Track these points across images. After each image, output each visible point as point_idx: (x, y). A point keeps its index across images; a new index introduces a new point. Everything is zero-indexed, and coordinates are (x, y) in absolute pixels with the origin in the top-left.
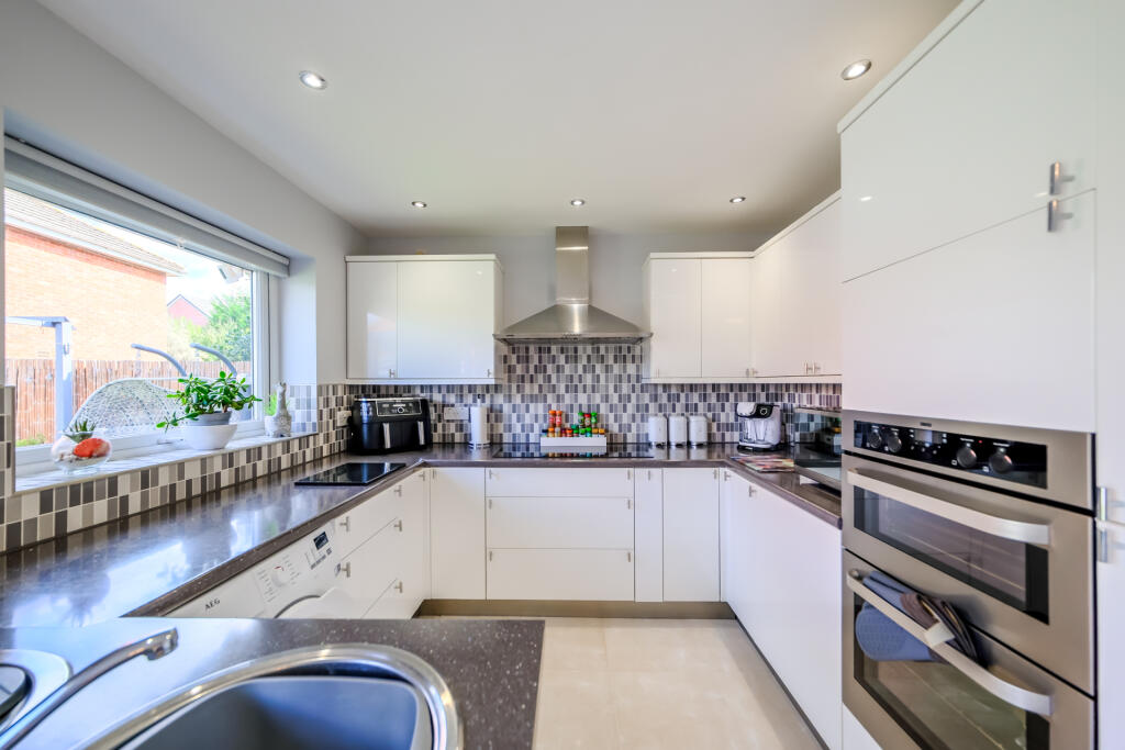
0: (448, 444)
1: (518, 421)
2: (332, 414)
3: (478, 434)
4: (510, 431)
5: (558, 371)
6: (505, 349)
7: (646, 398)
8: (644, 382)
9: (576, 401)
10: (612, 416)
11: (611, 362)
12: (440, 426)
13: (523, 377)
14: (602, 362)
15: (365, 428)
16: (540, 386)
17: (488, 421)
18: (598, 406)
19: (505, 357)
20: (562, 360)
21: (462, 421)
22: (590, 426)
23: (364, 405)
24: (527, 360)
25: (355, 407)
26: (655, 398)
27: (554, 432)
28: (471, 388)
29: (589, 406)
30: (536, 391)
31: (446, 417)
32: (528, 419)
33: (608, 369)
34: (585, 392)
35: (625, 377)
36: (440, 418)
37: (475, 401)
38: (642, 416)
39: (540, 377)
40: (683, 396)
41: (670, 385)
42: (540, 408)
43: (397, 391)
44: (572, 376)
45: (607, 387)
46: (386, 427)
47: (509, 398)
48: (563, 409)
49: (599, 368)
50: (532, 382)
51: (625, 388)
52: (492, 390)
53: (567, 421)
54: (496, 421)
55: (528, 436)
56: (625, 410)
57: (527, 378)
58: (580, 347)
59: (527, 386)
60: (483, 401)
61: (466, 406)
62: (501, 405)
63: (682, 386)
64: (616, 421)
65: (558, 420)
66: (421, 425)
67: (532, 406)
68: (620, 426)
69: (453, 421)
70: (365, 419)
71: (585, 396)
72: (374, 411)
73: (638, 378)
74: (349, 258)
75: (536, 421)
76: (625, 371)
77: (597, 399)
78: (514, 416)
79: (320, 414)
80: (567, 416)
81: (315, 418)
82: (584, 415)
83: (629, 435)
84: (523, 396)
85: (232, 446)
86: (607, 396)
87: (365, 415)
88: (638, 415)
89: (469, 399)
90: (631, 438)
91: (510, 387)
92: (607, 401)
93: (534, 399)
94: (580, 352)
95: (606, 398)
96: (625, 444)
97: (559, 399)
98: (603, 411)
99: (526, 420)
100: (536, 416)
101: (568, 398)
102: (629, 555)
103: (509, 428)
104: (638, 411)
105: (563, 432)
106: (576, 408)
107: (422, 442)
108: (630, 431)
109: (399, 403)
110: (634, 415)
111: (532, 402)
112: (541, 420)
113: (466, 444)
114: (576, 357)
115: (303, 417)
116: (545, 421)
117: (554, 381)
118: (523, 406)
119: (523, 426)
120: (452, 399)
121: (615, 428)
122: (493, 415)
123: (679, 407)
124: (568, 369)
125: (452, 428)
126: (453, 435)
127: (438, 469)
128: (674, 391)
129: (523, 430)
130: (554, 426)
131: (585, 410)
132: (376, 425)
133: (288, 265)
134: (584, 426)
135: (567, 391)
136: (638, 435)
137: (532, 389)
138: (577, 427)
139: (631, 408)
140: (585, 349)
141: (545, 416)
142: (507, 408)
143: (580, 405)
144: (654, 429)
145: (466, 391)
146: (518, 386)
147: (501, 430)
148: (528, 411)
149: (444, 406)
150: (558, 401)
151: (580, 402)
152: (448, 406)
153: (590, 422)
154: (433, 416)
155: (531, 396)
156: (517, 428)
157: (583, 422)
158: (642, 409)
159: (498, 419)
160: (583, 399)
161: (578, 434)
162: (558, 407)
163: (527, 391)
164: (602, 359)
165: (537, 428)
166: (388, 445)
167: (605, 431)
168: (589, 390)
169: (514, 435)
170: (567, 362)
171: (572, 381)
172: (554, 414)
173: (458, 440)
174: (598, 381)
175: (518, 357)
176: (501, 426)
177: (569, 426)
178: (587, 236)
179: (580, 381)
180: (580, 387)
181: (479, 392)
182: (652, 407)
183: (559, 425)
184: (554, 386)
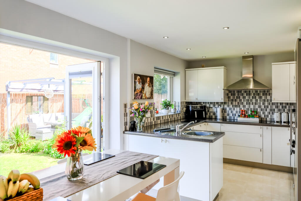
0: (210, 118)
1: (231, 113)
2: (183, 108)
3: (219, 115)
4: (229, 115)
5: (244, 98)
6: (227, 92)
7: (274, 107)
8: (273, 102)
9: (250, 107)
10: (262, 112)
11: (261, 95)
12: (208, 113)
13: (233, 100)
15: (191, 112)
16: (238, 103)
17: (222, 112)
18: (257, 109)
19: (227, 94)
20: (245, 95)
21: (214, 112)
22: (254, 115)
23: (190, 107)
24: (234, 95)
26: (277, 107)
27: (242, 116)
28: (217, 103)
29: (254, 109)
30: (237, 104)
31: (210, 111)
32: (234, 112)
33: (260, 98)
34: (252, 104)
35: (266, 100)
36: (208, 111)
37: (218, 107)
38: (272, 112)
39: (238, 100)
40: (287, 107)
41: (283, 103)
42: (238, 109)
43: (197, 103)
44: (248, 100)
45: (260, 103)
46: (196, 112)
47: (228, 106)
48: (245, 109)
49: (257, 97)
50: (235, 101)
51: (266, 104)
52: (223, 104)
53: (247, 113)
54: (225, 113)
55: (234, 117)
56: (266, 111)
57: (234, 100)
58: (251, 91)
59: (234, 102)
60: (221, 107)
61: (216, 108)
62: (226, 108)
64: (263, 114)
66: (204, 112)
67: (235, 108)
68: (265, 115)
69: (212, 112)
70: (191, 110)
72: (193, 108)
73: (271, 100)
74: (186, 70)
75: (237, 113)
76: (266, 98)
77: (257, 106)
78: (230, 111)
79: (181, 108)
80: (247, 112)
81: (180, 110)
82: (252, 111)
84: (233, 105)
86: (260, 106)
87: (190, 109)
88: (271, 112)
89: (217, 106)
90: (268, 119)
91: (229, 103)
92: (260, 108)
93: (236, 106)
95: (260, 107)
96: (266, 121)
97: (244, 106)
98: (259, 110)
99: (233, 111)
100: (237, 111)
101: (247, 106)
102: (261, 150)
103: (228, 115)
104: (271, 111)
105: (245, 116)
107: (204, 117)
108: (268, 117)
109: (198, 106)
110: (269, 112)
112: (238, 112)
113: (216, 118)
114: (250, 94)
115: (179, 109)
116: (240, 113)
117: (242, 101)
118: (233, 108)
119: (233, 114)
120: (212, 106)
121: (263, 116)
122: (224, 111)
123: (286, 110)
124: (247, 98)
125: (212, 114)
126: (212, 116)
127: (208, 123)
128: (284, 105)
130: (242, 114)
131: (253, 110)
132: (193, 112)
133: (174, 74)
134: (252, 115)
135: (247, 104)
136: (271, 119)
137: (235, 103)
138: (250, 115)
139: (268, 110)
141: (240, 111)
142: (228, 109)
143: (251, 109)
144: (276, 117)
145: (216, 104)
146: (231, 103)
147: (226, 115)
148: (234, 110)
149: (209, 108)
150: (244, 107)
152: (211, 108)
153: (254, 114)
154: (207, 110)
155: (235, 105)
156: (231, 115)
157: (251, 114)
158: (272, 111)
159: (225, 112)
160: (252, 107)
161: (250, 117)
162: (244, 109)
163: (234, 104)
164: (258, 94)
165: (237, 115)
166: (196, 117)
167: (259, 117)
168: (254, 104)
169: (230, 117)
170: (247, 95)
171: (248, 101)
172: (242, 111)
173: (213, 117)
174: (257, 101)
175: (231, 94)
176: (226, 114)
177: (247, 115)
178: (253, 57)
179: (251, 101)
180: (251, 103)
181: (220, 104)
182: (276, 110)
183: (244, 114)
184: (242, 102)
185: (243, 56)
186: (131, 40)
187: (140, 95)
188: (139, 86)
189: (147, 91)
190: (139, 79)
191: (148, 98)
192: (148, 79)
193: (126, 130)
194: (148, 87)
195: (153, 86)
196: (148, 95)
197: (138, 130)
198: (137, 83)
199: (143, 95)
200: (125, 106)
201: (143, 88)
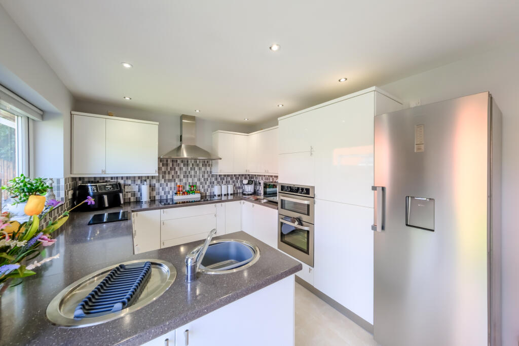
0: (127, 203)
1: (163, 190)
2: (68, 192)
3: (145, 198)
4: (159, 195)
5: (180, 170)
7: (213, 179)
8: (213, 173)
9: (188, 181)
10: (201, 186)
11: (201, 166)
13: (165, 172)
16: (173, 176)
17: (149, 191)
18: (196, 183)
20: (182, 165)
21: (134, 192)
24: (167, 165)
26: (216, 179)
27: (180, 194)
28: (139, 178)
29: (193, 183)
30: (171, 178)
31: (125, 190)
32: (167, 189)
33: (200, 169)
34: (191, 177)
35: (206, 172)
37: (142, 183)
39: (173, 172)
40: (225, 178)
41: (221, 175)
42: (173, 184)
44: (186, 172)
45: (199, 176)
47: (158, 181)
48: (182, 184)
49: (197, 168)
50: (169, 174)
51: (206, 176)
52: (150, 178)
53: (184, 189)
54: (153, 191)
55: (167, 196)
56: (206, 184)
57: (167, 172)
58: (189, 161)
59: (167, 176)
61: (137, 185)
62: (155, 184)
63: (225, 175)
64: (203, 188)
65: (181, 189)
66: (120, 194)
67: (169, 184)
69: (130, 192)
70: (91, 193)
71: (191, 179)
72: (97, 190)
73: (211, 172)
75: (171, 190)
76: (206, 169)
77: (196, 180)
78: (161, 188)
80: (184, 187)
82: (191, 186)
83: (207, 193)
84: (165, 180)
86: (199, 179)
87: (90, 191)
88: (211, 186)
89: (139, 182)
90: (208, 194)
91: (159, 176)
93: (170, 181)
95: (199, 180)
96: (206, 196)
97: (181, 180)
98: (198, 184)
100: (171, 188)
101: (184, 180)
103: (158, 193)
104: (210, 184)
105: (184, 193)
106: (188, 184)
108: (207, 191)
110: (209, 186)
111: (169, 182)
112: (173, 189)
114: (188, 164)
116: (175, 189)
117: (178, 173)
118: (165, 184)
119: (165, 192)
120: (129, 182)
121: (202, 191)
122: (152, 188)
123: (224, 182)
124: (184, 169)
125: (129, 195)
126: (130, 198)
128: (222, 177)
129: (165, 194)
130: (179, 191)
131: (191, 184)
133: (44, 114)
134: (191, 191)
135: (184, 178)
136: (210, 193)
137: (169, 177)
138: (189, 191)
139: (208, 183)
140: (191, 161)
141: (175, 187)
142: (157, 185)
143: (189, 183)
144: (216, 190)
145: (137, 179)
146: (163, 176)
147: (155, 195)
148: (167, 186)
149: (125, 185)
150: (180, 181)
152: (127, 185)
153: (193, 189)
155: (169, 180)
156: (162, 193)
157: (191, 189)
158: (212, 183)
161: (189, 194)
162: (180, 184)
163: (167, 178)
164: (198, 165)
167: (199, 192)
168: (193, 177)
172: (179, 186)
173: (133, 200)
174: (196, 173)
175: (163, 164)
176: (155, 193)
179: (189, 173)
180: (189, 176)
181: (144, 179)
182: (215, 182)
183: (181, 191)
184: (179, 175)
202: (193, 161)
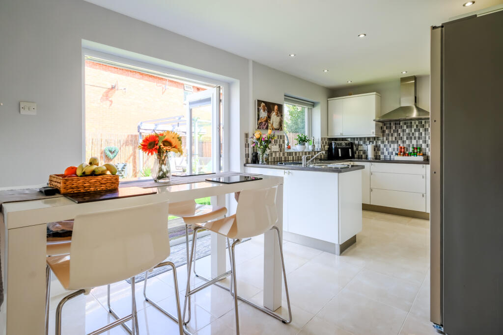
0: (360, 158)
1: (387, 150)
2: (324, 146)
3: (370, 154)
4: (383, 154)
5: (403, 132)
6: (381, 124)
9: (411, 143)
10: (427, 149)
12: (357, 152)
13: (389, 134)
14: (423, 127)
15: (333, 151)
16: (396, 138)
17: (375, 150)
18: (421, 145)
19: (381, 127)
20: (405, 127)
21: (365, 150)
22: (417, 153)
23: (333, 143)
24: (390, 128)
25: (330, 145)
27: (400, 154)
28: (369, 138)
29: (417, 145)
30: (394, 139)
31: (359, 149)
33: (426, 130)
34: (415, 139)
36: (357, 149)
37: (370, 143)
39: (396, 134)
42: (396, 146)
43: (343, 139)
44: (409, 133)
45: (425, 137)
46: (340, 150)
47: (383, 142)
48: (405, 146)
49: (421, 130)
50: (392, 136)
52: (376, 139)
53: (407, 151)
55: (390, 156)
57: (390, 134)
58: (413, 122)
59: (390, 138)
60: (373, 143)
61: (366, 145)
62: (380, 145)
65: (403, 150)
66: (350, 150)
67: (392, 145)
69: (362, 150)
70: (333, 148)
72: (336, 145)
74: (329, 99)
75: (394, 151)
77: (421, 142)
78: (385, 149)
79: (322, 145)
80: (407, 149)
81: (320, 147)
82: (414, 148)
84: (388, 141)
85: (305, 151)
86: (425, 141)
87: (333, 146)
89: (368, 142)
91: (383, 138)
92: (425, 143)
93: (393, 142)
94: (413, 124)
95: (425, 142)
97: (404, 142)
98: (424, 146)
99: (390, 149)
100: (394, 149)
101: (408, 142)
102: (423, 195)
103: (383, 153)
105: (404, 154)
106: (411, 146)
107: (350, 155)
109: (343, 143)
112: (396, 150)
113: (366, 158)
114: (411, 126)
115: (318, 147)
116: (397, 150)
117: (401, 135)
118: (389, 145)
119: (388, 152)
120: (361, 142)
121: (429, 154)
122: (377, 149)
124: (407, 131)
125: (362, 152)
126: (362, 155)
129: (388, 154)
130: (401, 152)
131: (415, 146)
132: (337, 149)
133: (313, 104)
134: (414, 152)
135: (407, 139)
137: (392, 139)
138: (411, 153)
141: (398, 149)
142: (382, 146)
143: (413, 145)
145: (366, 140)
146: (387, 138)
147: (380, 154)
148: (390, 147)
149: (358, 145)
151: (413, 143)
152: (360, 145)
153: (418, 150)
154: (355, 148)
155: (392, 141)
156: (386, 153)
157: (414, 151)
159: (379, 150)
160: (414, 142)
161: (411, 155)
162: (403, 145)
163: (390, 139)
164: (423, 126)
165: (394, 153)
166: (340, 155)
167: (424, 155)
168: (417, 139)
169: (385, 156)
170: (407, 128)
171: (409, 135)
172: (401, 148)
173: (363, 157)
174: (421, 135)
175: (387, 127)
176: (380, 152)
177: (408, 152)
178: (415, 78)
179: (413, 135)
180: (413, 138)
181: (371, 140)
183: (403, 152)
184: (401, 137)
185: (401, 78)
186: (253, 61)
187: (265, 124)
188: (264, 115)
189: (274, 120)
190: (264, 107)
191: (276, 129)
192: (276, 107)
193: (247, 163)
194: (276, 116)
195: (282, 116)
196: (276, 125)
197: (260, 162)
198: (262, 111)
199: (270, 125)
200: (247, 135)
201: (269, 117)
202: (417, 122)
